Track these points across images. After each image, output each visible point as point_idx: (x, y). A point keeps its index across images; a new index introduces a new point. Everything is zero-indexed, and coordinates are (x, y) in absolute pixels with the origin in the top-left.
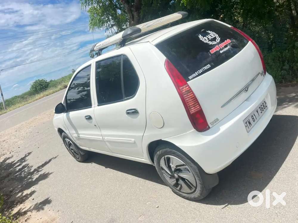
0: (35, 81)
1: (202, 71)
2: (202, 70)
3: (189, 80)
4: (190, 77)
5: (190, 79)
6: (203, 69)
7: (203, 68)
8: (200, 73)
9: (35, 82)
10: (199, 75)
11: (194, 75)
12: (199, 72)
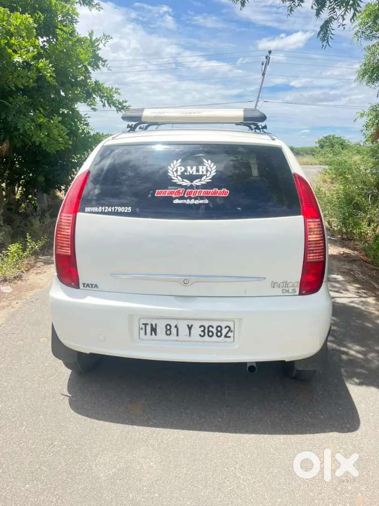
0: (327, 135)
1: (110, 210)
2: (112, 210)
3: (83, 211)
4: (87, 209)
5: (86, 211)
6: (115, 209)
7: (117, 208)
8: (106, 211)
9: (326, 138)
10: (102, 213)
11: (95, 209)
12: (105, 209)
